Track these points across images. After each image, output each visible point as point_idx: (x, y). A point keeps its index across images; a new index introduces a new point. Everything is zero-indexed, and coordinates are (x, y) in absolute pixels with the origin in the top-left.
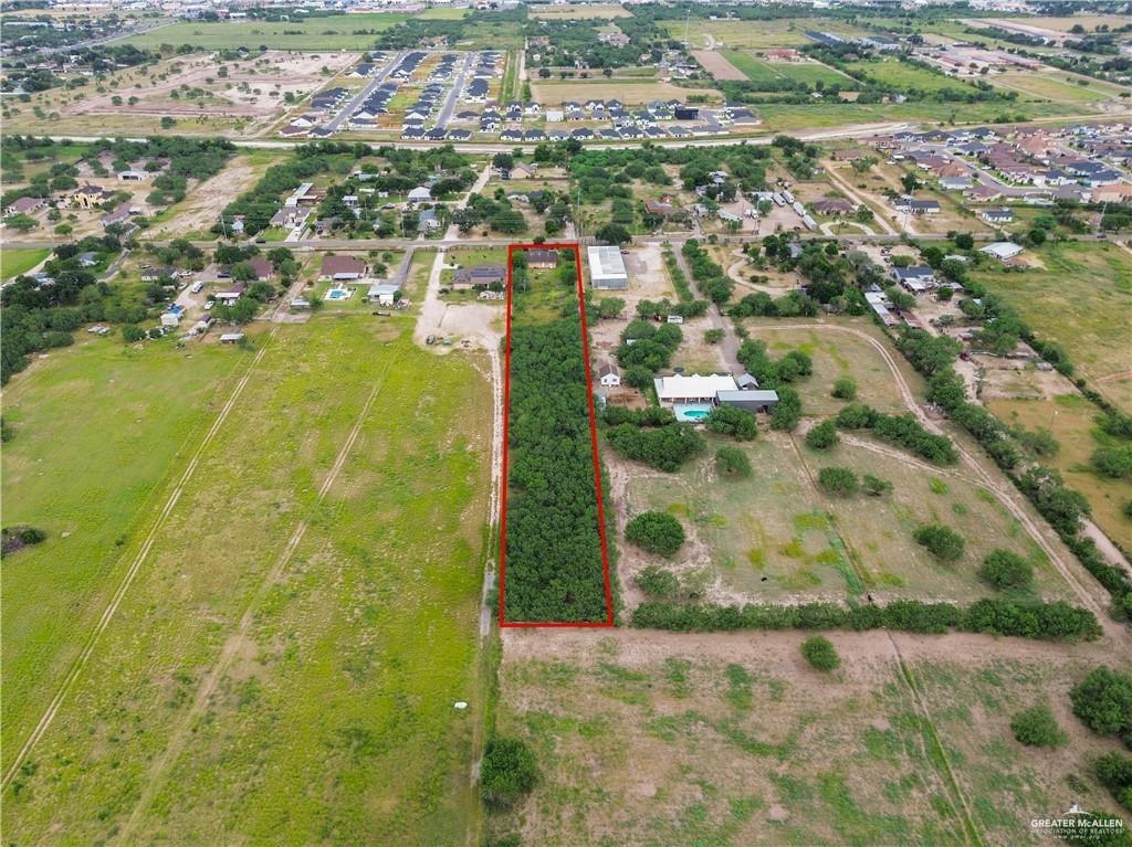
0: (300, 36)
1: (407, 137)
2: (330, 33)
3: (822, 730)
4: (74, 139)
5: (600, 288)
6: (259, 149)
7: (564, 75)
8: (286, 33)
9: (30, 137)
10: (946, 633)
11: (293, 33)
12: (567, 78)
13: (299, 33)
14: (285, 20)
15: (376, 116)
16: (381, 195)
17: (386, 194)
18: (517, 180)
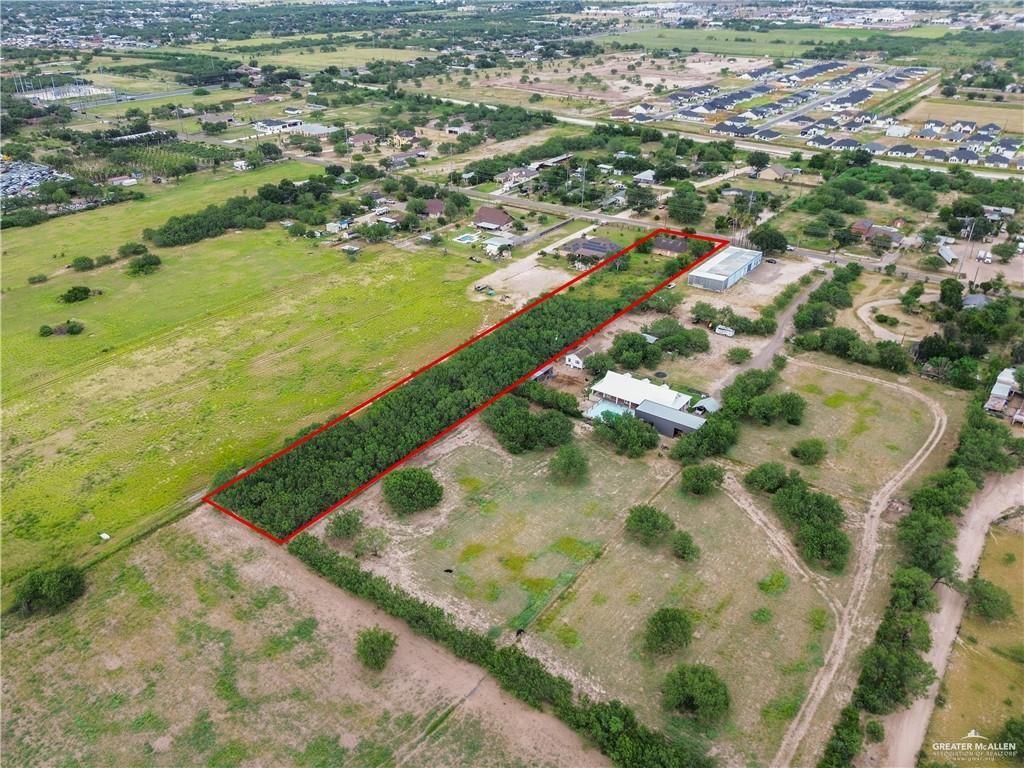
0: (749, 43)
1: (714, 132)
2: (778, 42)
3: (295, 711)
4: (455, 101)
5: (694, 285)
6: (574, 125)
7: (971, 96)
8: (737, 40)
9: (429, 97)
10: (542, 711)
11: (743, 40)
12: (976, 100)
13: (749, 40)
14: (753, 29)
15: (714, 112)
16: (616, 172)
17: (620, 173)
18: (764, 180)
